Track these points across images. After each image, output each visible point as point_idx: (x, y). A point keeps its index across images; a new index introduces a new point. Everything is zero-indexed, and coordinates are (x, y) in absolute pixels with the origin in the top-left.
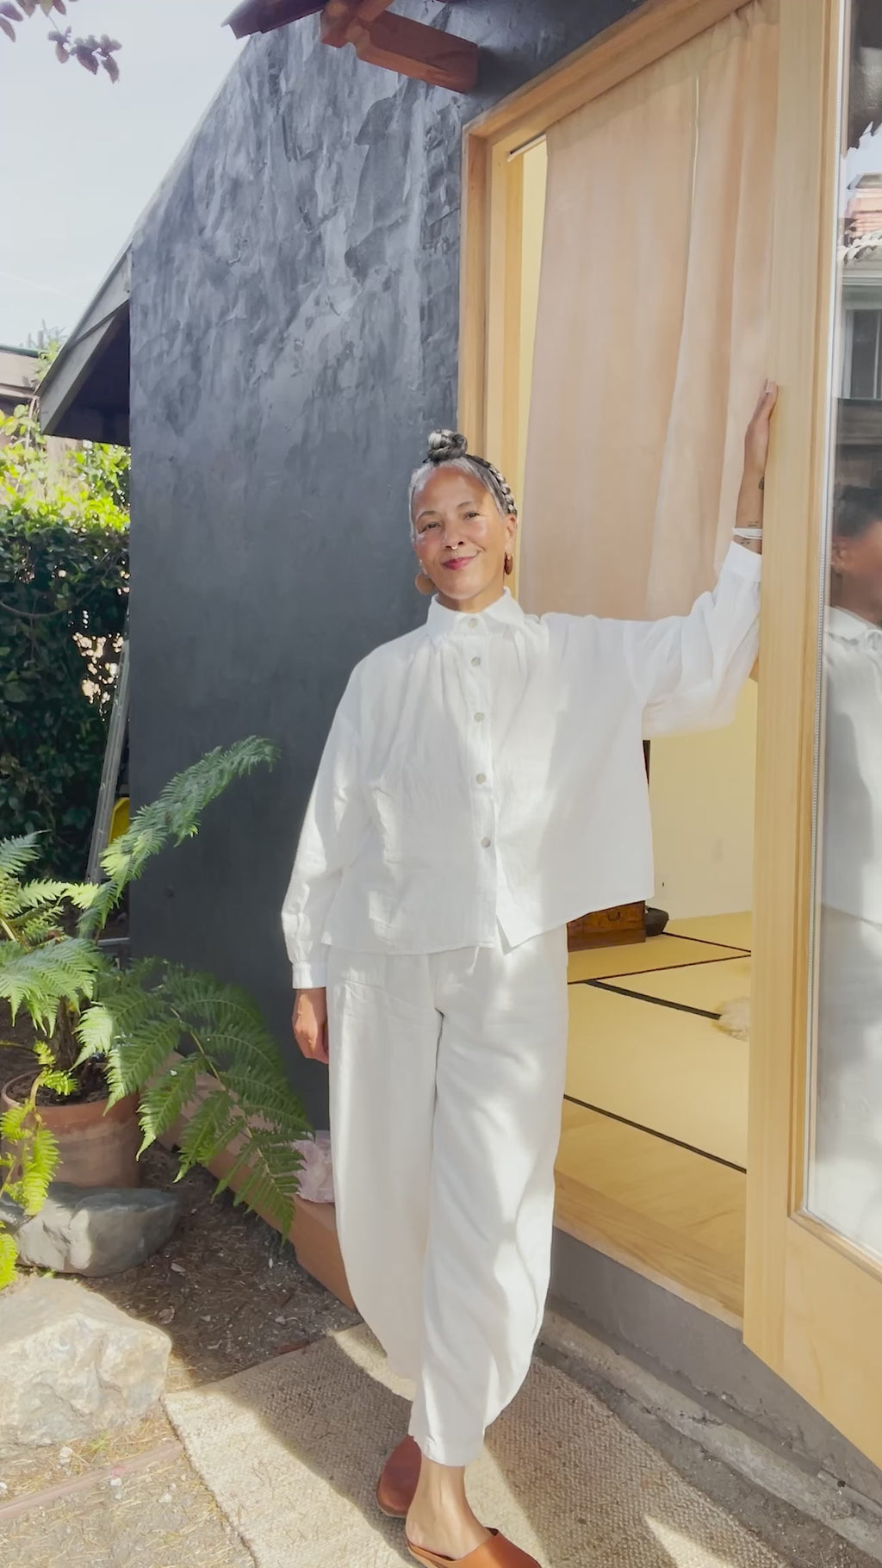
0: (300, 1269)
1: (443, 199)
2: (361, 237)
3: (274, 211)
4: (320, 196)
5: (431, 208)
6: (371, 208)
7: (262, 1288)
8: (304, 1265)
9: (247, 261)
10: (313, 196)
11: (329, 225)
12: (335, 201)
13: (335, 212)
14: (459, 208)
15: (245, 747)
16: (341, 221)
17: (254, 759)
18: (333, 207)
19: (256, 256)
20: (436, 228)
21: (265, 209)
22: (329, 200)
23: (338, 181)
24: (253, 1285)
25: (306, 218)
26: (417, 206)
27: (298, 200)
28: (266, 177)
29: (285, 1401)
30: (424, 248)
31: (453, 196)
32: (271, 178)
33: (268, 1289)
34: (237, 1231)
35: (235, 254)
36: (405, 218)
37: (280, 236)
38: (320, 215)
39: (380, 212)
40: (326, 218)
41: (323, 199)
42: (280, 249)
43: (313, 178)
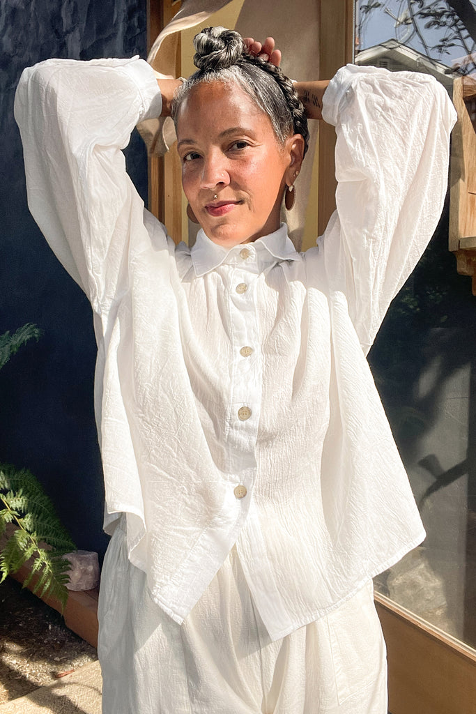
0: (68, 630)
1: (136, 24)
2: (89, 44)
3: (37, 27)
4: (64, 20)
5: (129, 29)
6: (95, 28)
7: (45, 642)
8: (69, 627)
9: (21, 55)
10: (60, 19)
11: (70, 36)
12: (73, 23)
13: (73, 29)
14: (146, 30)
15: (24, 330)
16: (77, 34)
17: (28, 337)
18: (72, 26)
19: (27, 53)
20: (133, 40)
21: (32, 26)
22: (70, 22)
23: (75, 11)
24: (41, 641)
25: (56, 32)
26: (121, 28)
27: (51, 21)
28: (32, 8)
29: (62, 705)
30: (126, 52)
31: (142, 24)
32: (35, 9)
33: (49, 642)
34: (29, 611)
35: (14, 51)
36: (115, 35)
37: (42, 42)
38: (64, 30)
39: (100, 30)
40: (68, 32)
41: (66, 21)
42: (41, 49)
43: (60, 9)
